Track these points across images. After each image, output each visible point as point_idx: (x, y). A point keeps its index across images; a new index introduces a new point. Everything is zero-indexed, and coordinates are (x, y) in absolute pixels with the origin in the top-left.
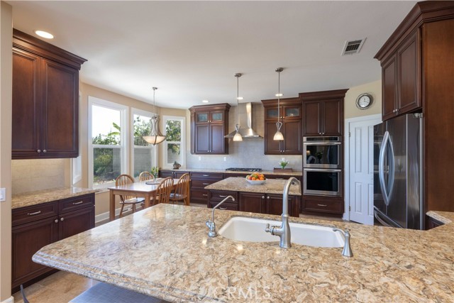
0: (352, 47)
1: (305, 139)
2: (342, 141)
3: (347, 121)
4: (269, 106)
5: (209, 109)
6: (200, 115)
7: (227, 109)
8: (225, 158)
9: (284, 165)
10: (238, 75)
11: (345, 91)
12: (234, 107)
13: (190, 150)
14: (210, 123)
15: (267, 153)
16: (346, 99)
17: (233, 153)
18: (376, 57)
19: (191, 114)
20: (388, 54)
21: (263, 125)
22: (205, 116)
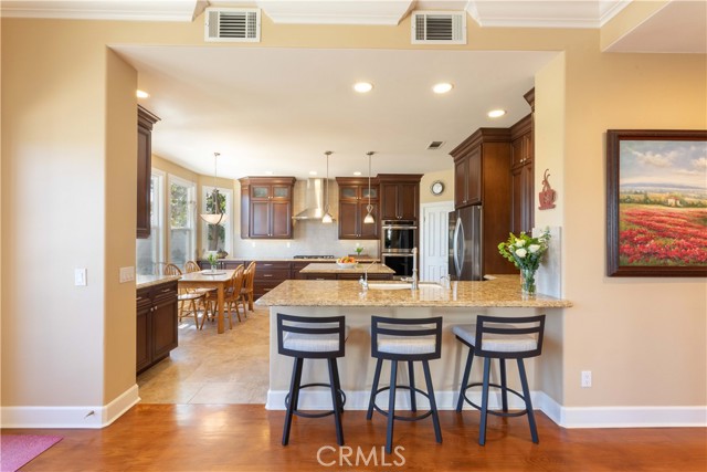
0: (435, 145)
1: (383, 222)
2: (418, 225)
3: (422, 206)
4: (344, 184)
5: (269, 183)
6: (256, 190)
7: (291, 183)
8: (288, 243)
9: (359, 251)
10: (328, 153)
11: (421, 176)
12: (300, 181)
13: (239, 233)
14: (271, 200)
15: (341, 238)
16: (421, 184)
17: (299, 237)
18: (451, 154)
19: (242, 186)
20: (460, 154)
21: (336, 205)
22: (264, 191)
